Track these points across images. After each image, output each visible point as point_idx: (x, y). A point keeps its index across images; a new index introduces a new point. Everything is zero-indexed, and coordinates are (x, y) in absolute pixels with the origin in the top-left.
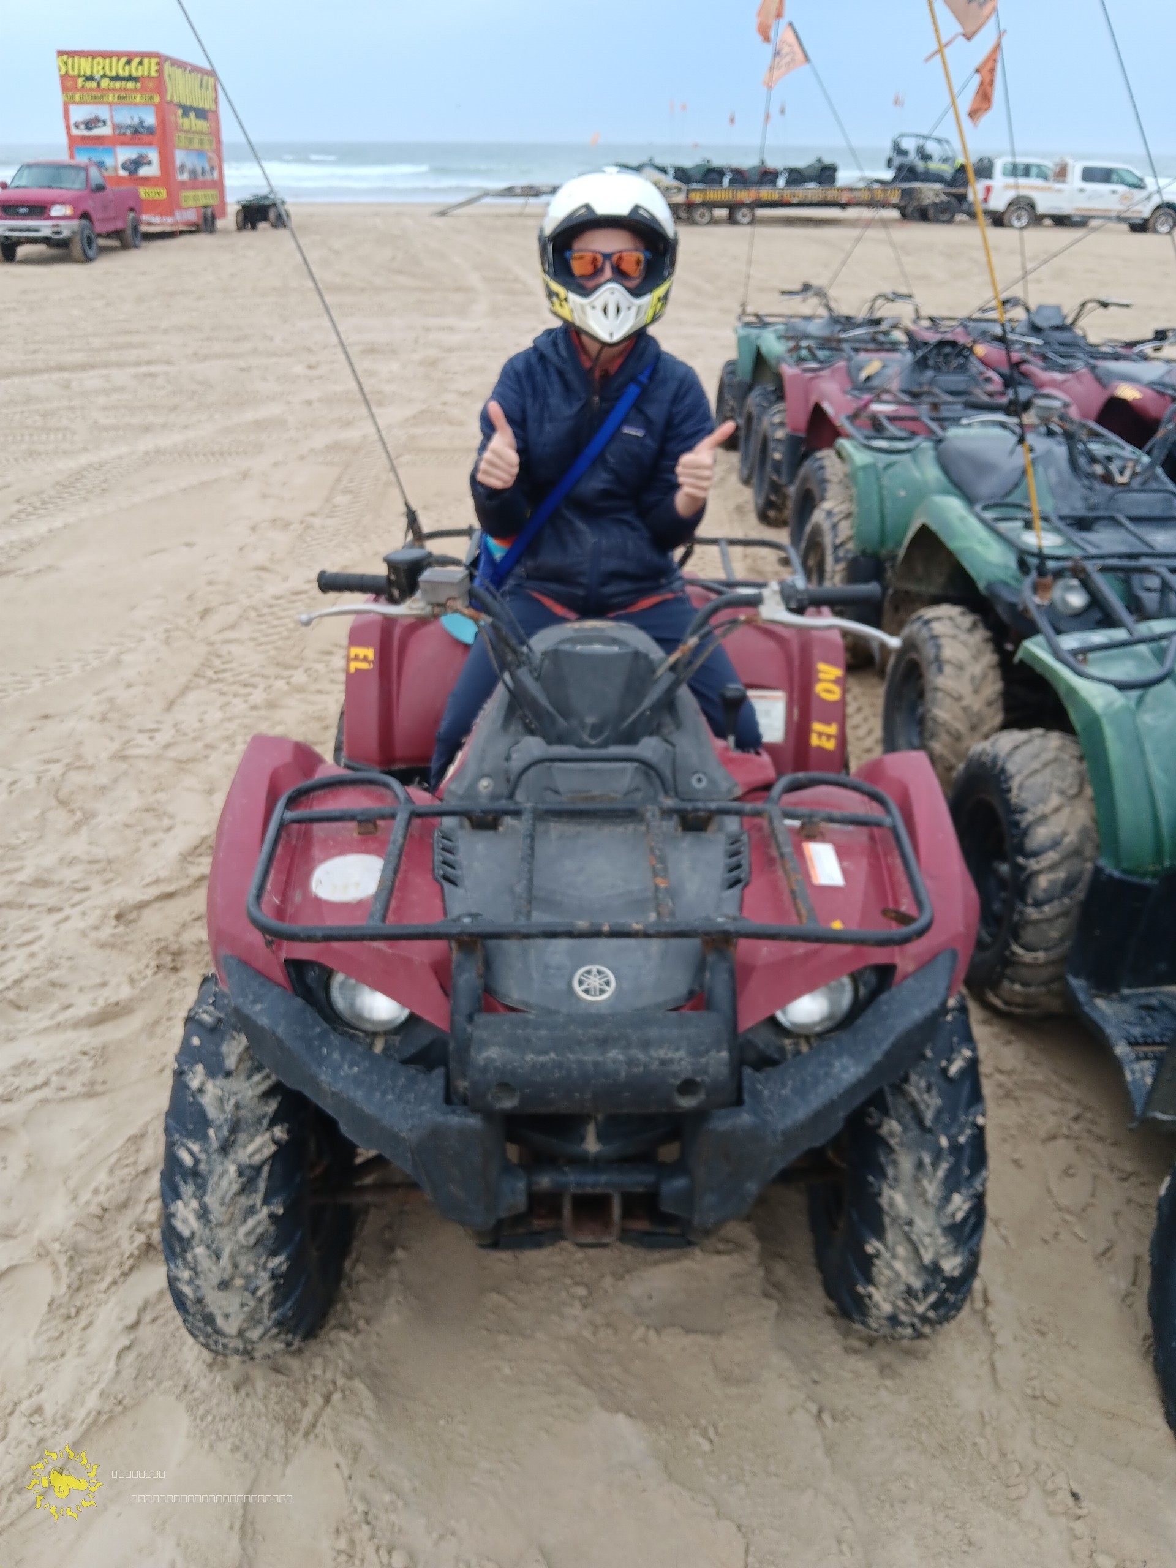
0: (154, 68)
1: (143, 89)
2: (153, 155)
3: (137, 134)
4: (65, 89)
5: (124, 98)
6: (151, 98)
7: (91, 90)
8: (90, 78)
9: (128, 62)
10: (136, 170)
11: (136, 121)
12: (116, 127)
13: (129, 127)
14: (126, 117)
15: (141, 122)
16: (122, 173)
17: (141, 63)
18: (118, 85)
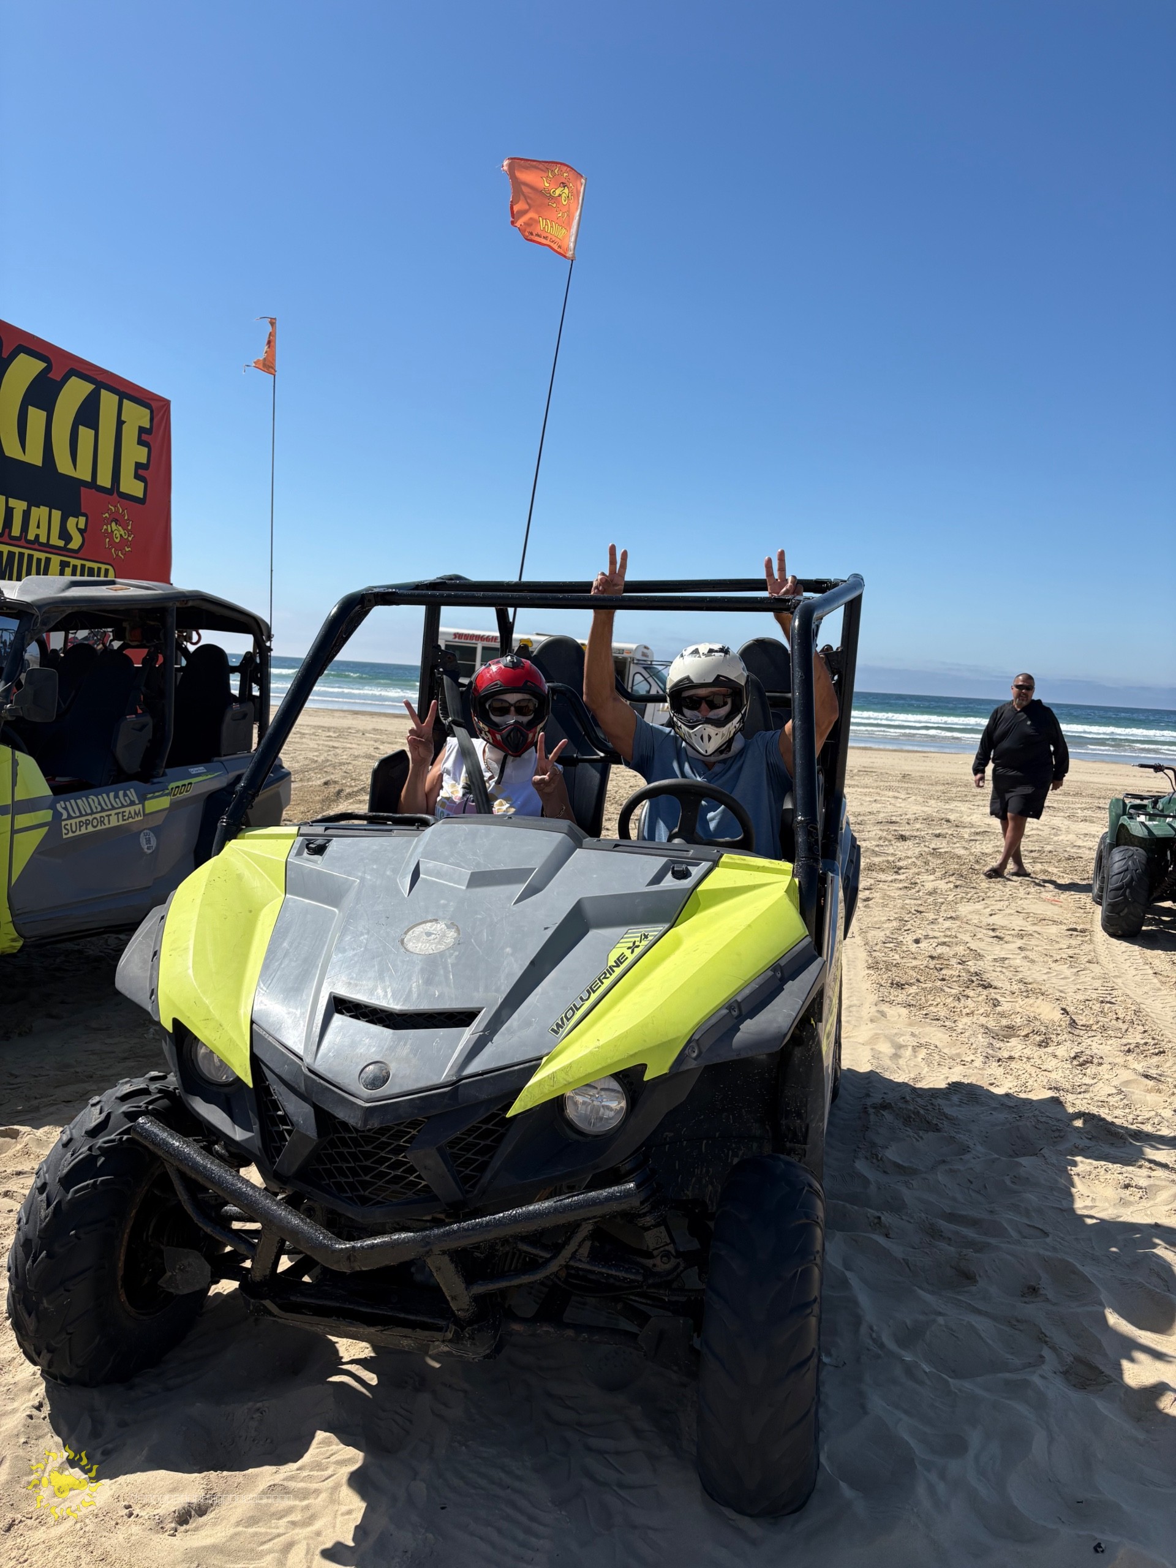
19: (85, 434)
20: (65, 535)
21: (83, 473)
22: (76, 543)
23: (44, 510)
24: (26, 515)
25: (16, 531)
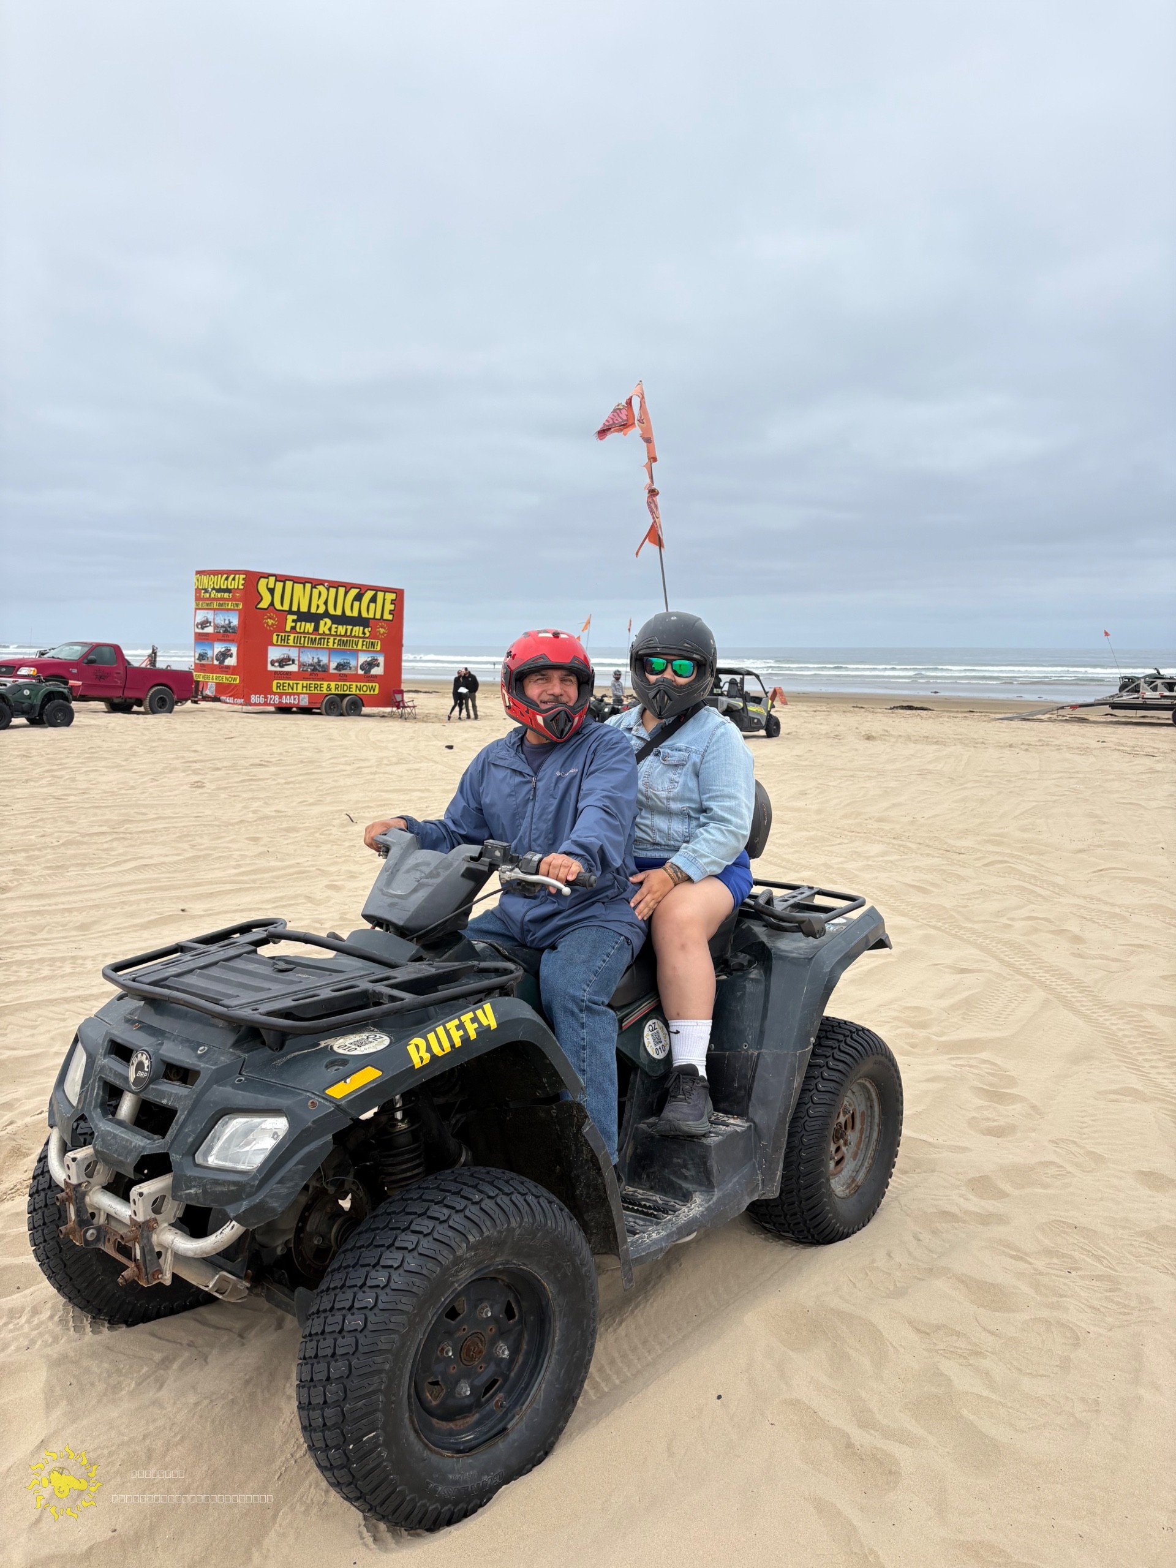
0: (242, 582)
1: (233, 599)
2: (234, 650)
3: (225, 634)
4: (198, 599)
5: (222, 605)
6: (237, 605)
7: (207, 599)
8: (206, 591)
9: (227, 579)
10: (223, 661)
11: (227, 622)
12: (216, 627)
13: (223, 627)
14: (221, 619)
15: (230, 623)
16: (216, 662)
17: (234, 579)
18: (219, 595)
19: (372, 605)
20: (364, 633)
21: (371, 616)
22: (368, 634)
23: (357, 628)
24: (352, 630)
25: (348, 634)
